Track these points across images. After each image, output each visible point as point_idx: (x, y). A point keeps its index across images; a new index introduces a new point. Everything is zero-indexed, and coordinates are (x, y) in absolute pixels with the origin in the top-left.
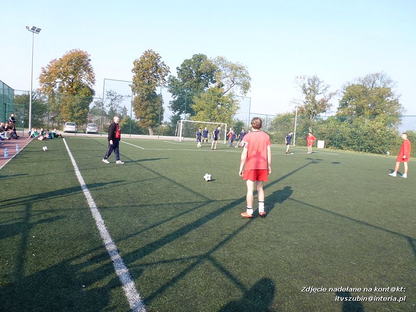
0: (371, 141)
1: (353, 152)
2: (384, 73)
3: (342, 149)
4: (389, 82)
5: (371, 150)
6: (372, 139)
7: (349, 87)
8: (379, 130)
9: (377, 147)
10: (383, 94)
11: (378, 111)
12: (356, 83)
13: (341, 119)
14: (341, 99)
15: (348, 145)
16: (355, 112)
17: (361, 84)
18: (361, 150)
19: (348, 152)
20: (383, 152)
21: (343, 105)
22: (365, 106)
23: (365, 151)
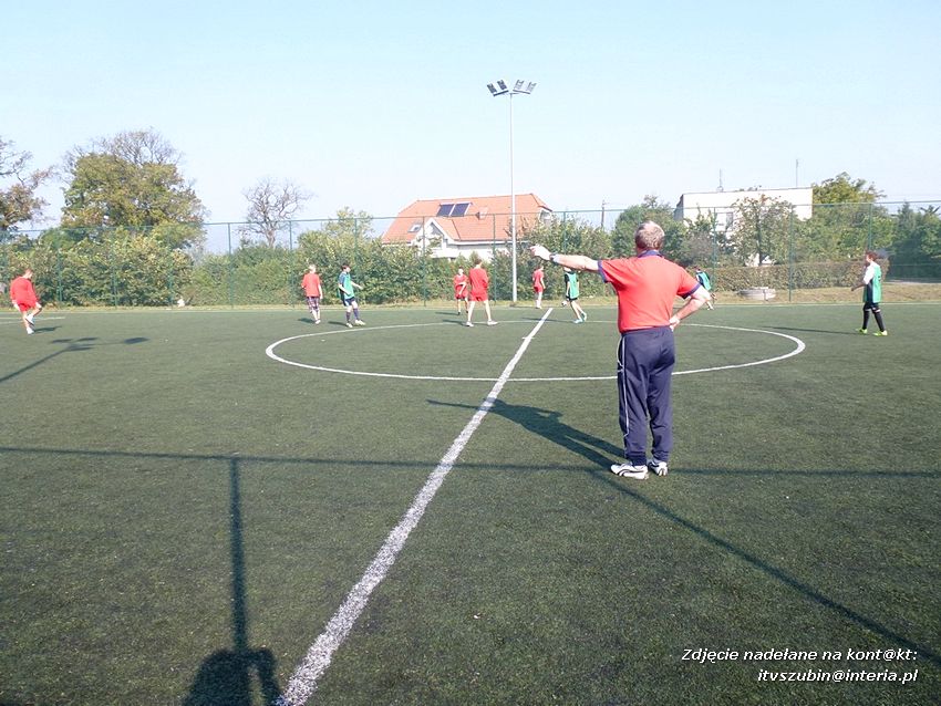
0: (140, 281)
1: (103, 309)
2: (154, 132)
3: (79, 305)
4: (169, 152)
5: (142, 299)
6: (141, 276)
7: (82, 160)
8: (153, 256)
9: (154, 291)
10: (162, 178)
11: (156, 214)
12: (99, 151)
13: (75, 234)
14: (68, 187)
15: (93, 295)
16: (106, 217)
17: (109, 153)
18: (122, 302)
19: (93, 309)
20: (168, 301)
21: (76, 202)
22: (127, 204)
23: (131, 304)
